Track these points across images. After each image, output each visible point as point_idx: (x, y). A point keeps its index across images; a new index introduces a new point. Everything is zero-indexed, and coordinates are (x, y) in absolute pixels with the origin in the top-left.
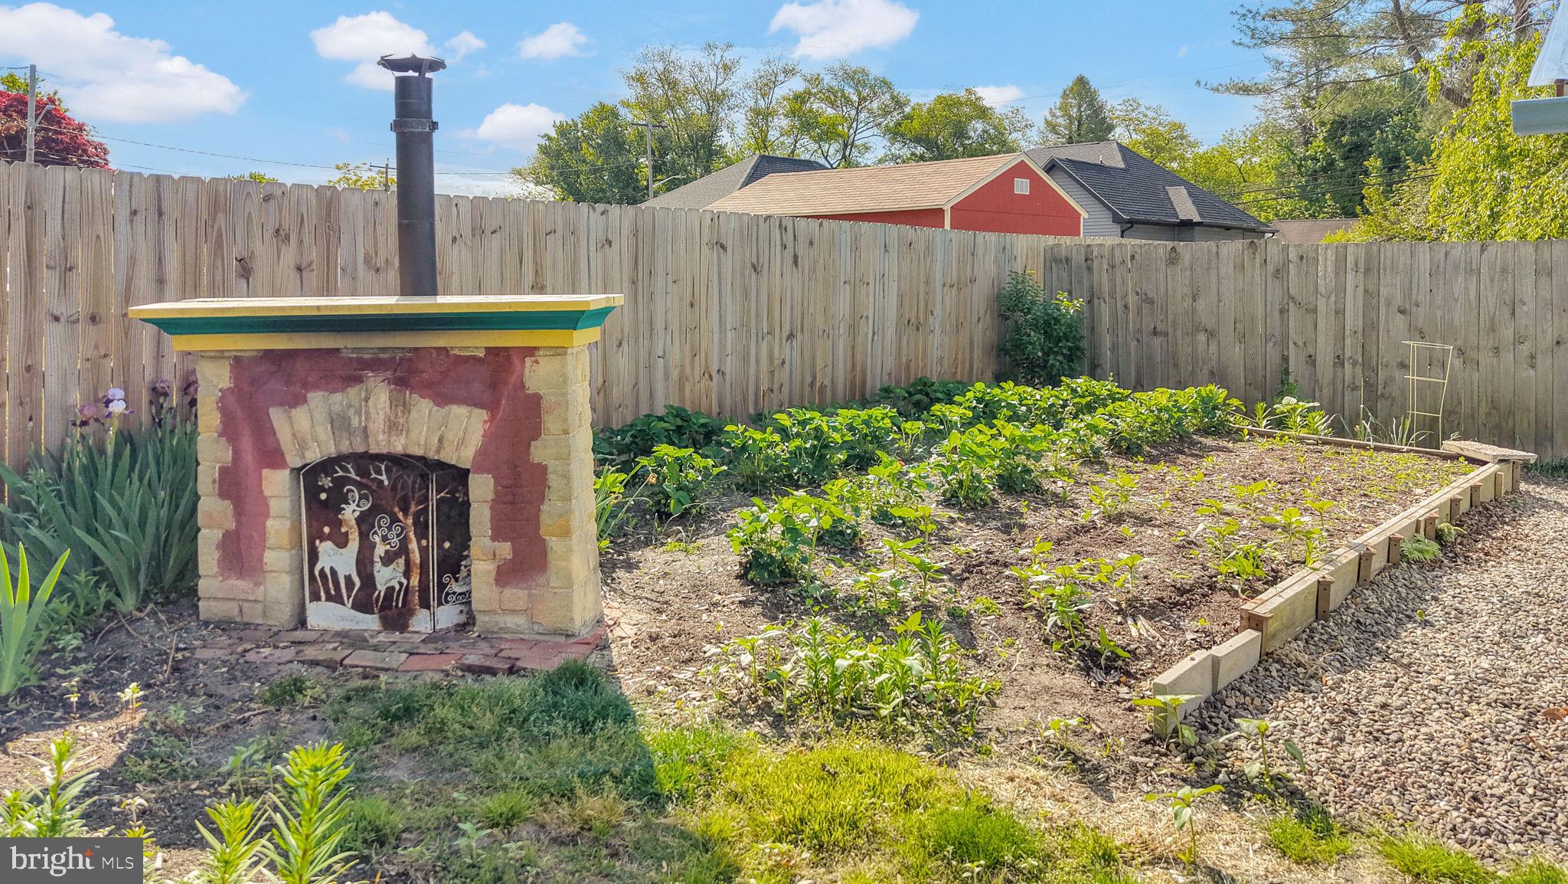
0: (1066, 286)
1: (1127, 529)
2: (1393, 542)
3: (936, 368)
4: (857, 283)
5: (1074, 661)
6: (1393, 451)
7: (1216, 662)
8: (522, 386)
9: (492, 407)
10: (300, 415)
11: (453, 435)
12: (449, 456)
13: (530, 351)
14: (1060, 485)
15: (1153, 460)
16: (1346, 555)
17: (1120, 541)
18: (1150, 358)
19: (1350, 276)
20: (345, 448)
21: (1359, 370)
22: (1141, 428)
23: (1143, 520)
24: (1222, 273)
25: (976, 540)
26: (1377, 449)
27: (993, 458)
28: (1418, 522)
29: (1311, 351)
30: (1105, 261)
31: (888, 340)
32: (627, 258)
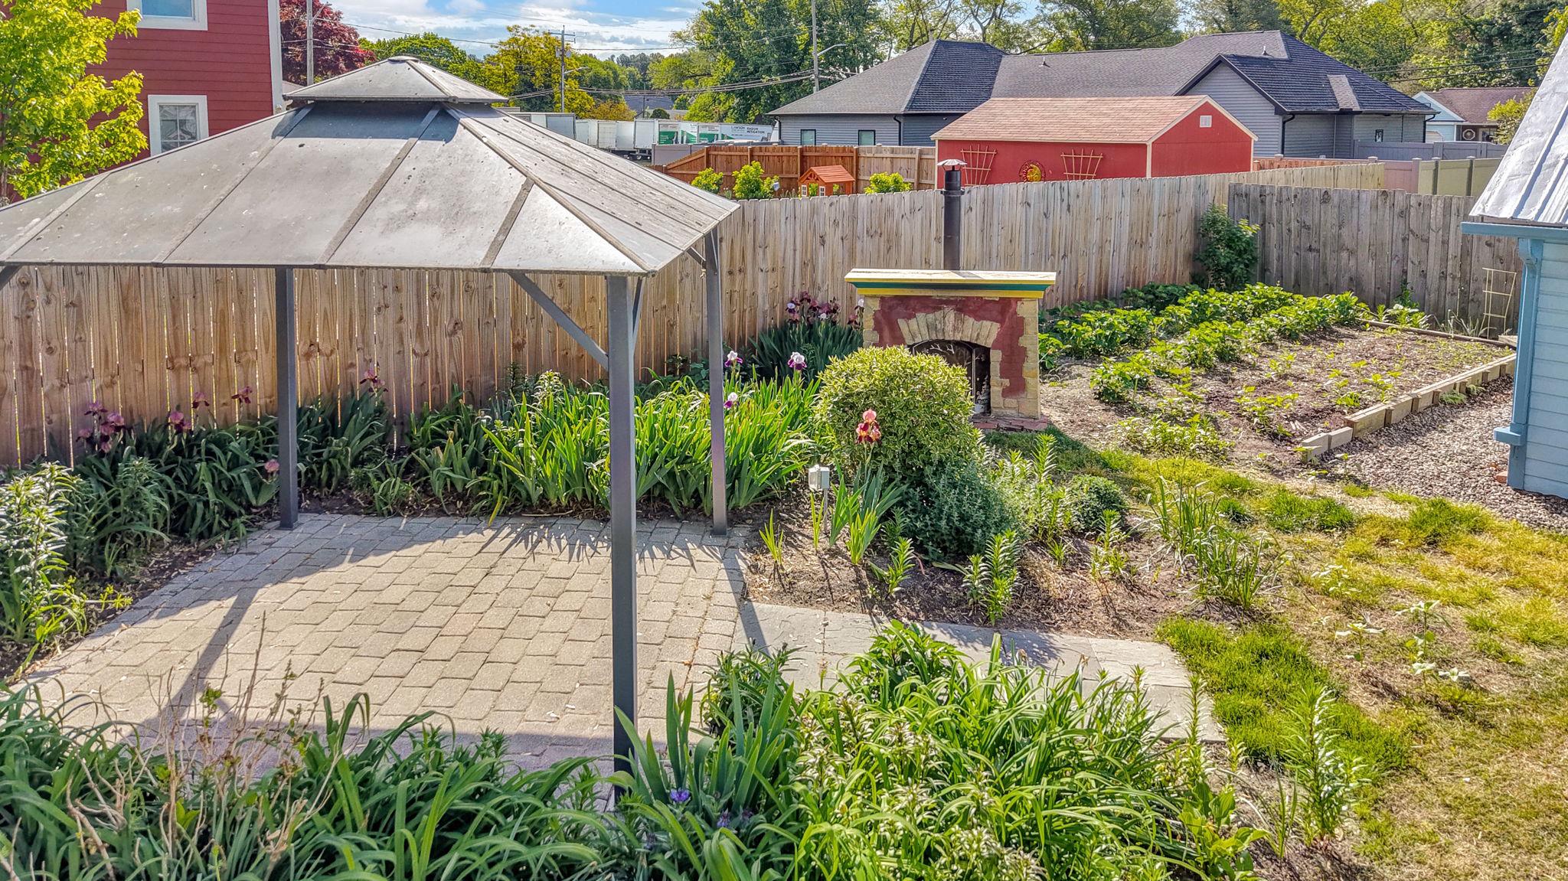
0: (1245, 213)
1: (1290, 382)
2: (1435, 393)
3: (1152, 272)
4: (1105, 219)
5: (1266, 437)
6: (1466, 340)
7: (1330, 438)
8: (1016, 313)
9: (1002, 322)
10: (913, 322)
11: (985, 332)
12: (982, 342)
13: (1020, 299)
14: (1250, 358)
15: (1306, 343)
16: (1405, 398)
17: (1286, 388)
18: (1306, 266)
19: (1453, 218)
20: (934, 337)
21: (1457, 283)
22: (1298, 323)
23: (1298, 378)
24: (1362, 211)
25: (1211, 386)
26: (1456, 339)
27: (1215, 343)
28: (1455, 384)
29: (1423, 267)
30: (1275, 198)
31: (1122, 256)
32: (980, 218)
